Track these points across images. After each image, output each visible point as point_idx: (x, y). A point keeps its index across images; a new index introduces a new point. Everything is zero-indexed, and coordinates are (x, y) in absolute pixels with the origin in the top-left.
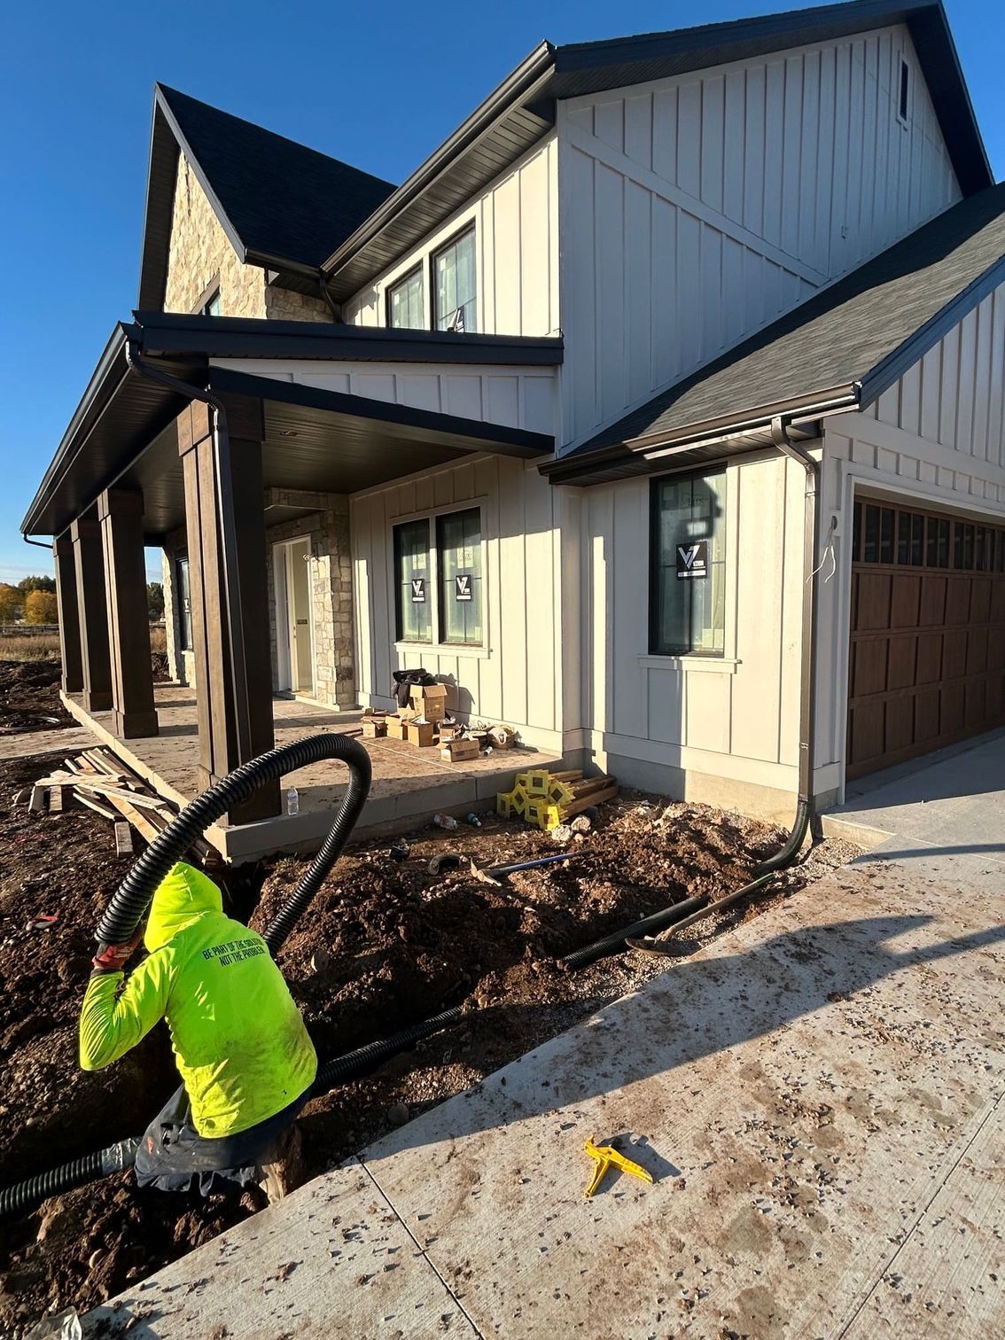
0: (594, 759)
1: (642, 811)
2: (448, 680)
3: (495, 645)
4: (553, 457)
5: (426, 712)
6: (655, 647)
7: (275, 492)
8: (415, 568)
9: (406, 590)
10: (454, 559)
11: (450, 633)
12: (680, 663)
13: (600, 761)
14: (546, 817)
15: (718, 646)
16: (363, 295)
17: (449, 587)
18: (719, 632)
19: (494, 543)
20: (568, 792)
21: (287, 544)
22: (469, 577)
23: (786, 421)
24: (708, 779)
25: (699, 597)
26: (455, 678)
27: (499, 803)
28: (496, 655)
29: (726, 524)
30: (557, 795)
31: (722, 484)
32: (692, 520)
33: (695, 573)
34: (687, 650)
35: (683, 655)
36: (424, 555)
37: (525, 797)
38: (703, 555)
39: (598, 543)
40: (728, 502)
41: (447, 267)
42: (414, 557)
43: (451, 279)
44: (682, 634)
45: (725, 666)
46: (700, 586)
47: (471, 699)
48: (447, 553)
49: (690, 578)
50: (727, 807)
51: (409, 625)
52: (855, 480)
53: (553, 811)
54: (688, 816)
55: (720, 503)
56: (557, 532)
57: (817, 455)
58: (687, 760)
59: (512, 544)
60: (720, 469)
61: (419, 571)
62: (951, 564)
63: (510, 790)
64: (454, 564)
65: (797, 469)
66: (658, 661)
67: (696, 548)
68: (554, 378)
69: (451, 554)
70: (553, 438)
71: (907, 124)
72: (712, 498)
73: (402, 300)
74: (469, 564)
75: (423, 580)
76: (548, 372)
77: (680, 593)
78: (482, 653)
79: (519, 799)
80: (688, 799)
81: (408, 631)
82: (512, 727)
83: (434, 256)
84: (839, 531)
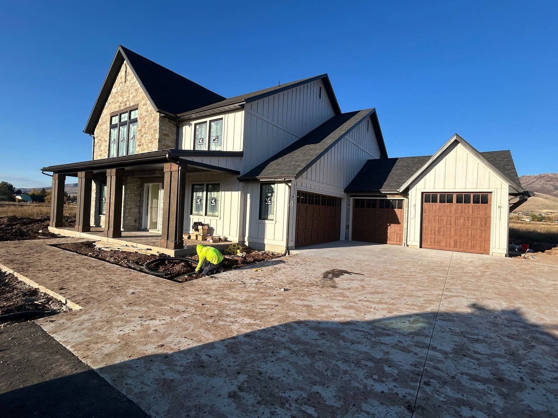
0: (245, 243)
1: (256, 251)
2: (208, 225)
3: (222, 216)
4: (240, 176)
5: (203, 232)
6: (260, 218)
7: (157, 172)
8: (198, 195)
9: (194, 201)
10: (211, 195)
11: (208, 213)
12: (265, 222)
13: (247, 244)
14: (237, 252)
15: (273, 218)
16: (187, 122)
17: (208, 201)
18: (273, 215)
19: (223, 192)
20: (241, 248)
21: (150, 184)
22: (215, 200)
23: (285, 179)
24: (270, 245)
25: (269, 208)
26: (209, 224)
27: (225, 251)
28: (222, 219)
29: (275, 194)
30: (239, 249)
31: (274, 187)
32: (269, 193)
33: (269, 203)
34: (267, 219)
35: (266, 220)
36: (201, 193)
37: (231, 249)
38: (270, 200)
39: (249, 195)
40: (275, 190)
41: (214, 125)
42: (198, 193)
43: (215, 129)
44: (266, 216)
45: (274, 222)
46: (270, 206)
47: (214, 230)
48: (209, 193)
49: (268, 204)
50: (273, 251)
51: (195, 210)
52: (297, 189)
53: (238, 251)
54: (265, 253)
55: (274, 190)
56: (240, 192)
57: (290, 184)
58: (266, 242)
59: (228, 193)
60: (274, 184)
61: (199, 197)
62: (320, 204)
63: (228, 248)
64: (211, 196)
65: (287, 187)
66: (261, 221)
67: (269, 198)
68: (241, 159)
69: (210, 194)
70: (240, 172)
71: (321, 100)
72: (272, 189)
73: (199, 128)
74: (215, 196)
75: (200, 199)
76: (240, 158)
77: (266, 207)
78: (218, 218)
79: (230, 250)
80: (265, 250)
81: (194, 212)
82: (225, 236)
83: (211, 121)
84: (294, 198)
